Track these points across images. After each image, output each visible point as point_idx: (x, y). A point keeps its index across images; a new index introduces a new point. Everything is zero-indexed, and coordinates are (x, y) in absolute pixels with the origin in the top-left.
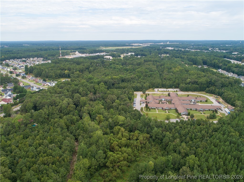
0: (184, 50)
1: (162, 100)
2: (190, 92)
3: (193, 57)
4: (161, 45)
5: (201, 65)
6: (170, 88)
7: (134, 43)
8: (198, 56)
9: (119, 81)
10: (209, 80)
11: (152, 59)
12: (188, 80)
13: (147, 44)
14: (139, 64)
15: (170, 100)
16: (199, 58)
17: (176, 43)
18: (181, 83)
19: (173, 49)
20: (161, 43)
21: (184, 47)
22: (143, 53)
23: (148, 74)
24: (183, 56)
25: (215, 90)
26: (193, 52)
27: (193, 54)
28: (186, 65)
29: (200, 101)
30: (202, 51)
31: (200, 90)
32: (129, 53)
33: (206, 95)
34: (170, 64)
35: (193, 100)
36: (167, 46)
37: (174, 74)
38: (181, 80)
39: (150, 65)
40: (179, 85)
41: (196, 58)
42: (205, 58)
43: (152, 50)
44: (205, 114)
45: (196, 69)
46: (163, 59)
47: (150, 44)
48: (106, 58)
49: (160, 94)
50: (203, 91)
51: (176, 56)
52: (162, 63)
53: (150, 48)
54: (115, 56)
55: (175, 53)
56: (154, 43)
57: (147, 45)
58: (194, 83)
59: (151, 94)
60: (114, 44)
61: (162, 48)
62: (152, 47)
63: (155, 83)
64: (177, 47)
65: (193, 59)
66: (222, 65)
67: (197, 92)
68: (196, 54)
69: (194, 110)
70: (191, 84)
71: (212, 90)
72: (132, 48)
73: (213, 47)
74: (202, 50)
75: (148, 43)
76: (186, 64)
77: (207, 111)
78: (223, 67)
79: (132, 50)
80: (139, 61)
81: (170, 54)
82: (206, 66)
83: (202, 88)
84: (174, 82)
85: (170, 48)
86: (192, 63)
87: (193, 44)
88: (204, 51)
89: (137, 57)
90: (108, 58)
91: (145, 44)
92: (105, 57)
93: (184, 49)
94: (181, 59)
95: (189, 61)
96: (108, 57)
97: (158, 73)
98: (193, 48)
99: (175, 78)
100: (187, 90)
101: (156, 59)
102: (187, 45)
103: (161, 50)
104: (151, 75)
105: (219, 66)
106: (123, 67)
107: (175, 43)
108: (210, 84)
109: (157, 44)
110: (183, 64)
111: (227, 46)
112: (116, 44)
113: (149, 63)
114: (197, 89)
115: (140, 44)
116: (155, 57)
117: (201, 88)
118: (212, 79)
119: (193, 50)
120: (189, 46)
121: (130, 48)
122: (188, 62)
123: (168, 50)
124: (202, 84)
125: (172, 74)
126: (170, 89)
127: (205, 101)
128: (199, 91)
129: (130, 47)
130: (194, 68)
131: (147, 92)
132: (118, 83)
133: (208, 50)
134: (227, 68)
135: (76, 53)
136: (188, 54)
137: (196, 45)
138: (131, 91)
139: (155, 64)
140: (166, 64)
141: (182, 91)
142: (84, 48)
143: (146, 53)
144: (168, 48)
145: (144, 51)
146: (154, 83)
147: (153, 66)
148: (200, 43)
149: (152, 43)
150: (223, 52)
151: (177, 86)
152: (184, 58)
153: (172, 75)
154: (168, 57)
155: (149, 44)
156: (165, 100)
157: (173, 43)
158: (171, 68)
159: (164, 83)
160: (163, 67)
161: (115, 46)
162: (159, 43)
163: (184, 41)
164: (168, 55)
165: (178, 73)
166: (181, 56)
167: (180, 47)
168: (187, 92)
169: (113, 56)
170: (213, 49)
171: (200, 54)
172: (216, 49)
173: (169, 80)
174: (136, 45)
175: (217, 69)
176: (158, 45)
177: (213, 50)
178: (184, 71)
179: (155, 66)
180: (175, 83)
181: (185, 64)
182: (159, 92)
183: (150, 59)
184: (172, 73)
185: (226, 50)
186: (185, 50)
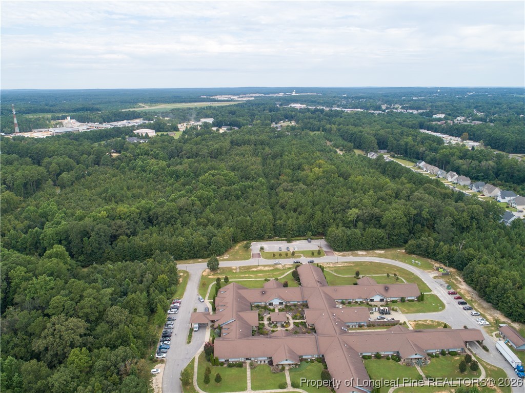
0: (328, 109)
1: (271, 304)
2: (360, 253)
3: (352, 129)
4: (279, 99)
5: (373, 150)
6: (298, 236)
7: (219, 95)
8: (363, 124)
9: (137, 223)
10: (415, 212)
11: (253, 138)
12: (353, 212)
13: (249, 95)
14: (216, 155)
15: (299, 302)
16: (368, 132)
17: (311, 93)
18: (332, 221)
19: (305, 109)
20: (278, 93)
21: (328, 103)
22: (233, 118)
23: (235, 190)
24: (328, 126)
25: (436, 246)
26: (348, 114)
27: (352, 120)
28: (339, 152)
29: (398, 299)
30: (368, 113)
31: (388, 244)
32: (201, 120)
33: (411, 264)
34: (299, 152)
35: (377, 298)
36: (291, 101)
37: (308, 185)
38: (330, 211)
39: (246, 156)
40: (325, 225)
41: (361, 132)
42: (382, 132)
43: (257, 112)
45: (365, 163)
46: (280, 135)
47: (254, 95)
48: (138, 133)
49: (267, 268)
50: (399, 246)
51: (312, 126)
52: (277, 149)
53: (253, 105)
54: (163, 128)
55: (310, 118)
56: (264, 94)
57: (248, 99)
58: (371, 220)
59: (238, 270)
60: (175, 97)
61: (281, 105)
62: (259, 104)
63: (252, 225)
64: (313, 102)
65: (352, 134)
66: (426, 150)
67: (382, 252)
68: (357, 120)
69: (387, 358)
70: (360, 224)
71: (427, 247)
72: (211, 107)
73: (389, 102)
74: (368, 109)
75: (251, 95)
76: (337, 148)
77: (437, 356)
78: (428, 155)
79: (209, 112)
80: (217, 146)
81: (297, 122)
82: (386, 151)
83: (395, 238)
84: (312, 217)
85: (298, 106)
86: (352, 145)
87: (345, 95)
88: (372, 112)
89: (218, 130)
90: (144, 135)
91: (244, 96)
92: (136, 132)
93: (327, 107)
94: (323, 133)
95: (344, 139)
96: (143, 132)
97: (263, 184)
98: (347, 106)
99: (314, 205)
100: (350, 247)
101: (263, 137)
102: (334, 97)
103: (278, 110)
104: (244, 191)
105: (418, 153)
106: (169, 166)
107: (308, 94)
108: (416, 222)
109: (270, 95)
110: (330, 149)
111: (415, 100)
112: (178, 97)
113: (242, 149)
114: (380, 243)
115: (232, 97)
116: (260, 131)
117: (393, 239)
118: (421, 208)
119: (349, 111)
120: (338, 101)
121: (207, 107)
122: (341, 141)
123: (294, 109)
124: (394, 225)
125: (304, 187)
126: (298, 242)
127: (417, 297)
128: (388, 248)
129: (208, 104)
130: (359, 162)
131: (225, 263)
132: (128, 231)
133: (379, 108)
134: (439, 158)
135: (65, 122)
136: (338, 119)
137: (353, 98)
138: (163, 272)
139: (259, 152)
140: (287, 153)
141: (335, 250)
142: (98, 106)
143: (240, 120)
144: (293, 105)
145: (237, 113)
146: (249, 223)
147: (254, 159)
148: (360, 93)
149: (260, 95)
150: (412, 113)
151: (320, 230)
152: (330, 130)
153: (304, 193)
154: (293, 128)
155: (252, 97)
156: (281, 304)
157: (304, 95)
158: (300, 167)
159: (279, 222)
160: (278, 161)
161: (175, 102)
162: (275, 93)
163: (328, 88)
164: (293, 123)
165: (320, 182)
166: (323, 126)
167: (319, 104)
168: (353, 255)
169: (158, 127)
170: (389, 106)
171: (366, 120)
172: (397, 106)
173: (295, 210)
174: (222, 99)
175: (414, 160)
176: (272, 98)
177: (391, 109)
178: (336, 175)
179: (259, 159)
180: (312, 223)
181: (334, 146)
182: (263, 261)
183: (247, 137)
184: (304, 184)
185: (417, 109)
186: (331, 110)
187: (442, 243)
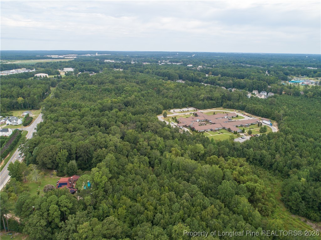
6: (183, 107)
12: (202, 96)
29: (231, 117)
32: (64, 69)
33: (227, 110)
35: (226, 117)
44: (253, 128)
48: (40, 76)
57: (73, 57)
69: (239, 127)
70: (205, 100)
71: (230, 105)
75: (70, 55)
92: (37, 75)
107: (106, 55)
115: (60, 56)
127: (236, 116)
141: (200, 109)
149: (76, 55)
156: (199, 121)
162: (85, 54)
182: (179, 114)
185: (177, 62)
187: (235, 103)
